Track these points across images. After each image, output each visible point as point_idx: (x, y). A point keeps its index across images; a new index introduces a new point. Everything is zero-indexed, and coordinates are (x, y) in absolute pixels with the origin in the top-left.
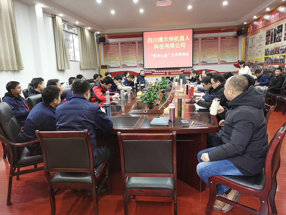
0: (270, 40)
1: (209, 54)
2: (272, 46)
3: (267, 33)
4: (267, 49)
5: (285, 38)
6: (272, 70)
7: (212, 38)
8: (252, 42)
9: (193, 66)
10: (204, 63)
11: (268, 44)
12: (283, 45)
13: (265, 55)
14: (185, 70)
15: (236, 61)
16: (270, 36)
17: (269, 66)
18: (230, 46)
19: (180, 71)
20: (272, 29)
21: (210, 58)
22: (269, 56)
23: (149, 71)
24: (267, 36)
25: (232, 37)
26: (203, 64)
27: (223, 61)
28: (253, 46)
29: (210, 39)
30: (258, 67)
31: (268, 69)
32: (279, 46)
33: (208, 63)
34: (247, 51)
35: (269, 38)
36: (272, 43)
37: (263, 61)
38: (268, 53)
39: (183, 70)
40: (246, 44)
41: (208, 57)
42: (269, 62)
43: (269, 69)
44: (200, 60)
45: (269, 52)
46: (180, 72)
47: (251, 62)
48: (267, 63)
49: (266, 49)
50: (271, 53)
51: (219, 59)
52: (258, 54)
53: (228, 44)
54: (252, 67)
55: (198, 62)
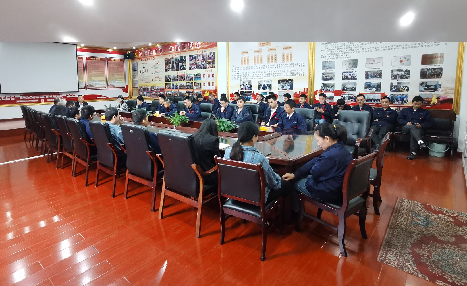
0: (171, 67)
1: (96, 77)
2: (173, 74)
3: (166, 61)
4: (168, 76)
5: (190, 68)
6: (177, 95)
7: (98, 59)
8: (144, 67)
9: (79, 90)
10: (92, 87)
11: (169, 71)
12: (189, 73)
13: (166, 81)
14: (68, 96)
15: (124, 85)
16: (170, 63)
17: (172, 91)
18: (117, 70)
19: (61, 96)
20: (172, 58)
21: (98, 82)
22: (172, 82)
23: (10, 98)
24: (166, 64)
25: (118, 60)
26: (90, 88)
27: (112, 85)
28: (145, 72)
29: (96, 60)
30: (157, 92)
31: (171, 94)
32: (184, 74)
33: (96, 87)
34: (136, 76)
35: (169, 65)
36: (174, 71)
37: (164, 86)
38: (169, 79)
39: (64, 95)
40: (134, 68)
41: (95, 80)
42: (172, 87)
43: (173, 95)
44: (86, 83)
45: (171, 79)
47: (144, 87)
48: (170, 88)
49: (166, 76)
50: (174, 80)
51: (107, 83)
52: (155, 80)
53: (115, 67)
54: (147, 92)
55: (84, 86)
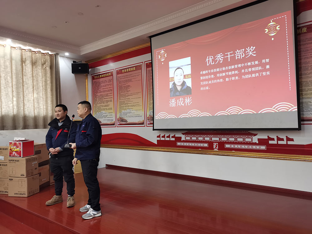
14: (273, 139)
19: (255, 139)
23: (169, 137)
39: (264, 136)
46: (255, 144)
